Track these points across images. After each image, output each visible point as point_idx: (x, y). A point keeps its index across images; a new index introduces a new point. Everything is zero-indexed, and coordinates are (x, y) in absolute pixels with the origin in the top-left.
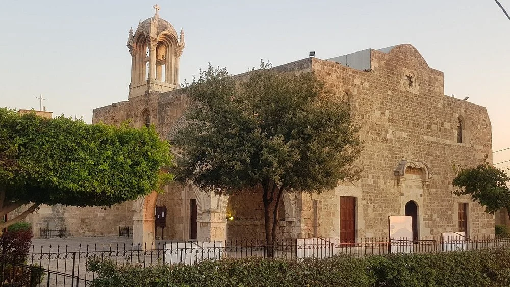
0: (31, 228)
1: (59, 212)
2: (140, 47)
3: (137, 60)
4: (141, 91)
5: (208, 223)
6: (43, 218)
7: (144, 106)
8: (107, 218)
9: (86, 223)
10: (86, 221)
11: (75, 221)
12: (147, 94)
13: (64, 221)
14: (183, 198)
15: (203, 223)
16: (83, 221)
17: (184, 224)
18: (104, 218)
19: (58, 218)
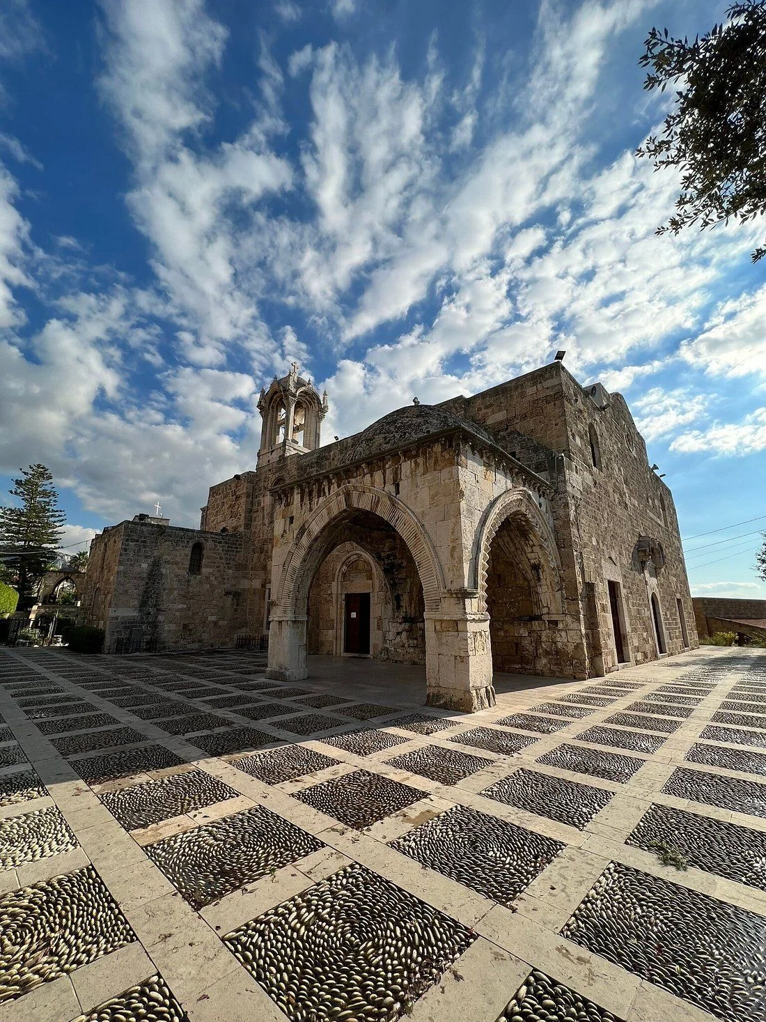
0: (103, 638)
1: (149, 614)
2: (273, 408)
3: (269, 424)
4: (275, 457)
5: (456, 622)
6: (123, 623)
7: (277, 475)
8: (221, 623)
9: (191, 630)
10: (190, 628)
11: (173, 627)
12: (283, 458)
13: (156, 627)
14: (334, 591)
15: (442, 621)
16: (185, 626)
17: (335, 630)
18: (215, 623)
19: (148, 623)
